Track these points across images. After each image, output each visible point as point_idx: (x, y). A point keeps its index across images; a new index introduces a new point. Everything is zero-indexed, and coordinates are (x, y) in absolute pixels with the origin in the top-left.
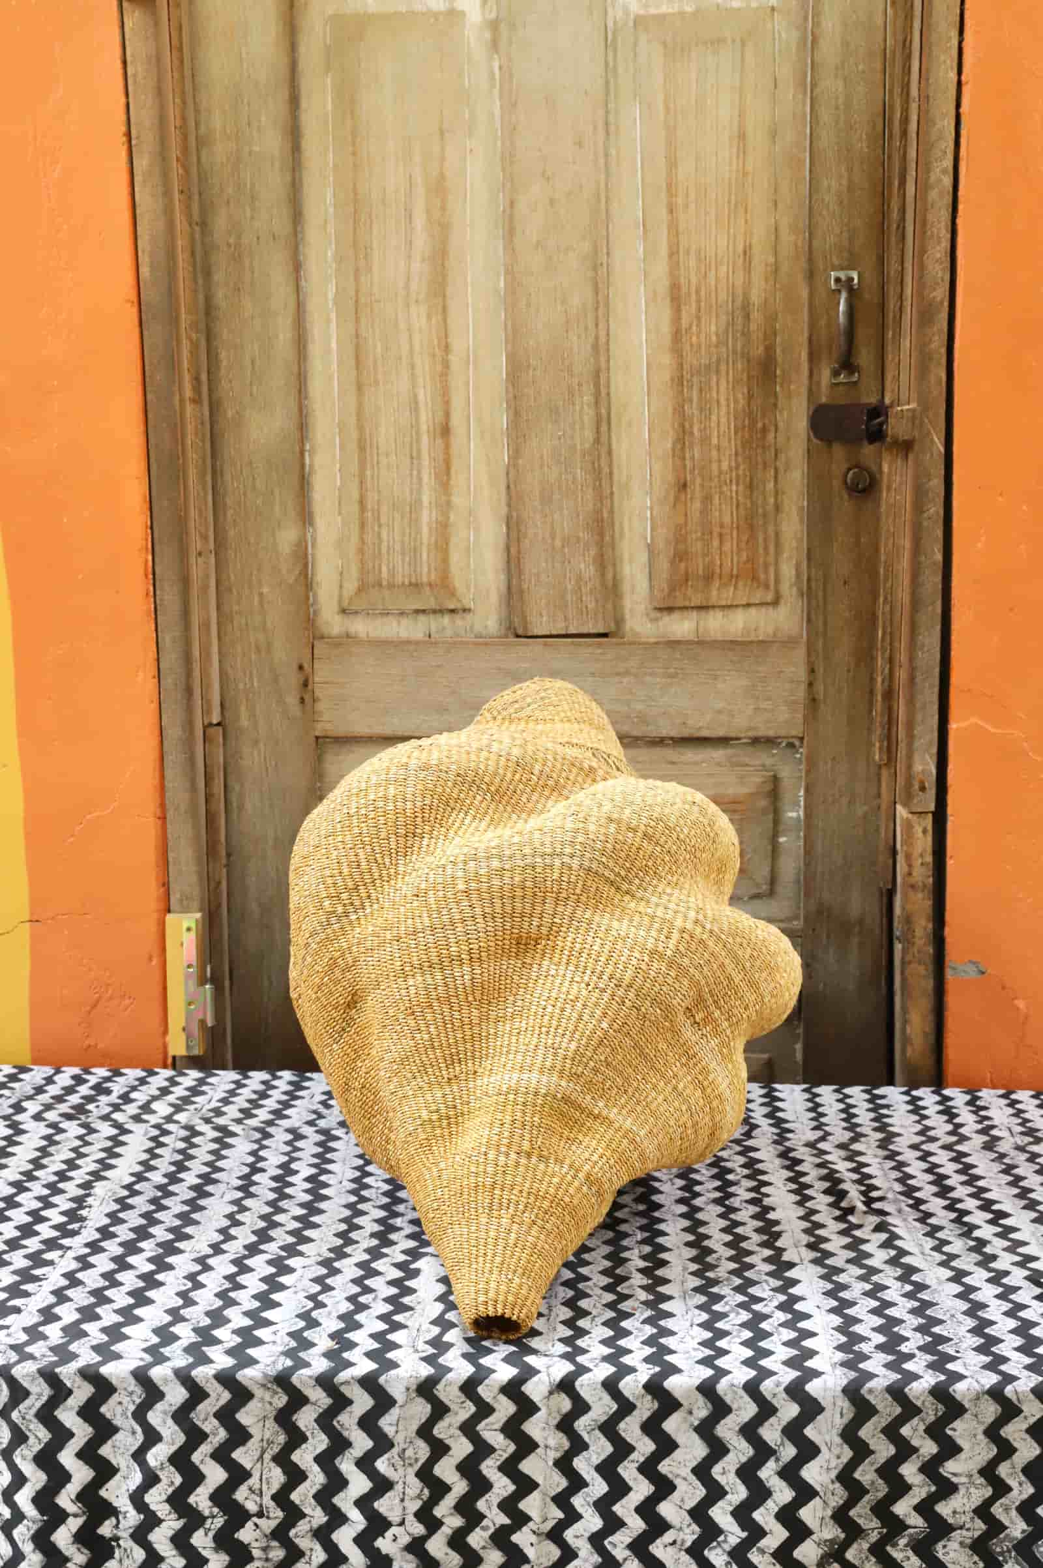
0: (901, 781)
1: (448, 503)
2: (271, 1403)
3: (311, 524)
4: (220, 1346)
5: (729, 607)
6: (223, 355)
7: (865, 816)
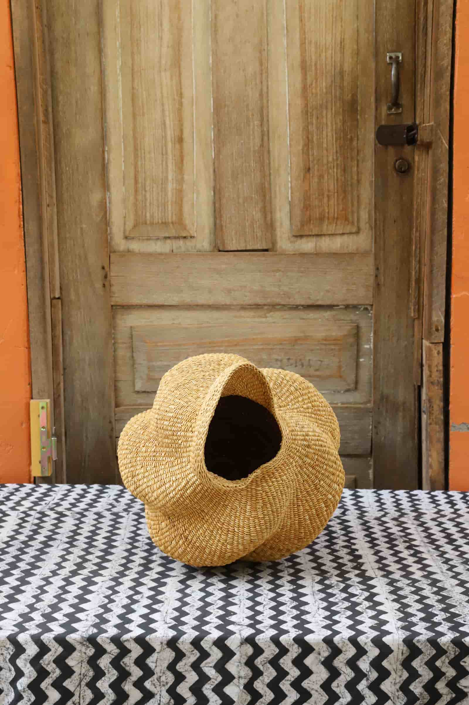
0: (425, 327)
1: (183, 178)
2: (85, 653)
3: (109, 190)
4: (56, 622)
5: (333, 235)
6: (61, 98)
7: (406, 346)
